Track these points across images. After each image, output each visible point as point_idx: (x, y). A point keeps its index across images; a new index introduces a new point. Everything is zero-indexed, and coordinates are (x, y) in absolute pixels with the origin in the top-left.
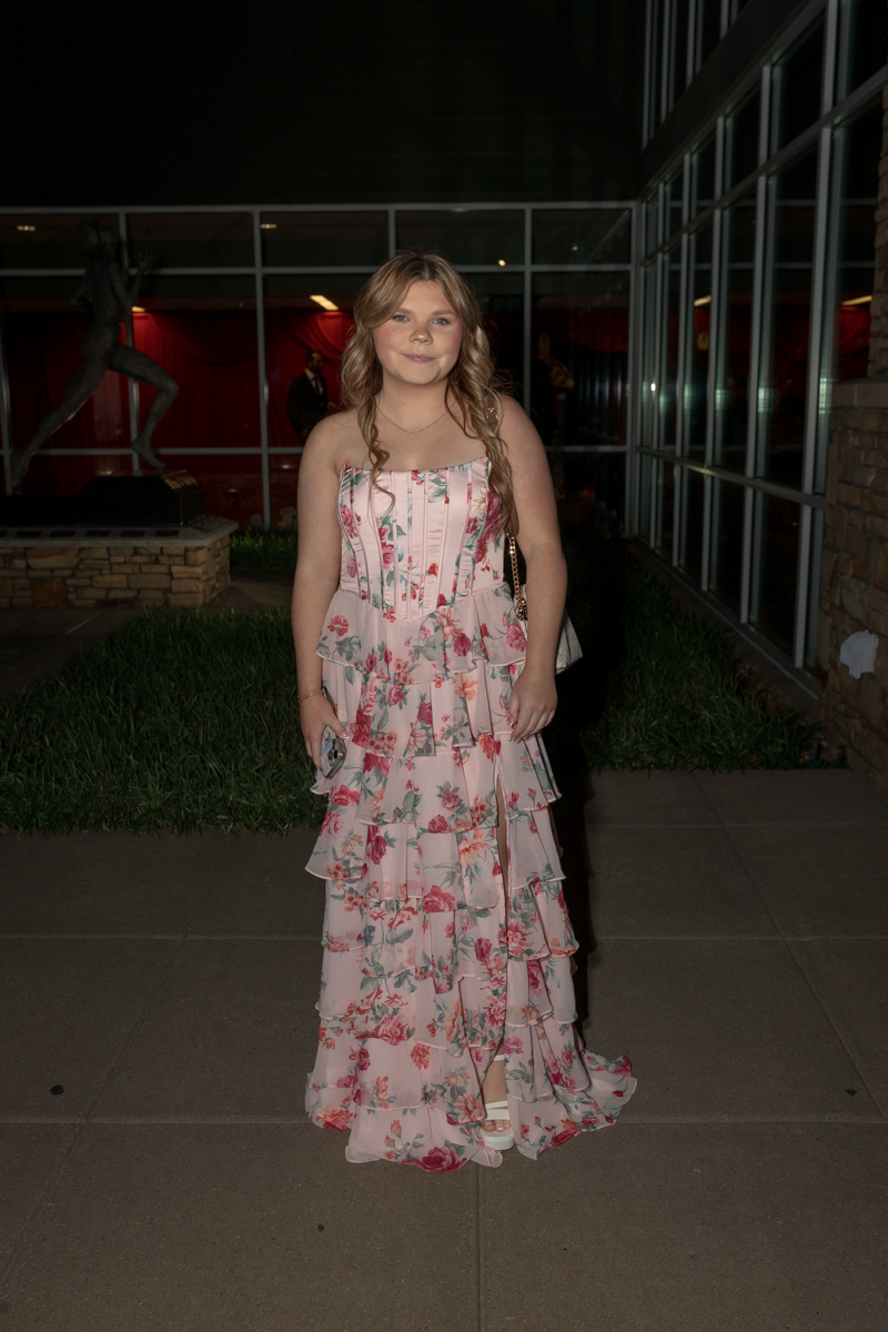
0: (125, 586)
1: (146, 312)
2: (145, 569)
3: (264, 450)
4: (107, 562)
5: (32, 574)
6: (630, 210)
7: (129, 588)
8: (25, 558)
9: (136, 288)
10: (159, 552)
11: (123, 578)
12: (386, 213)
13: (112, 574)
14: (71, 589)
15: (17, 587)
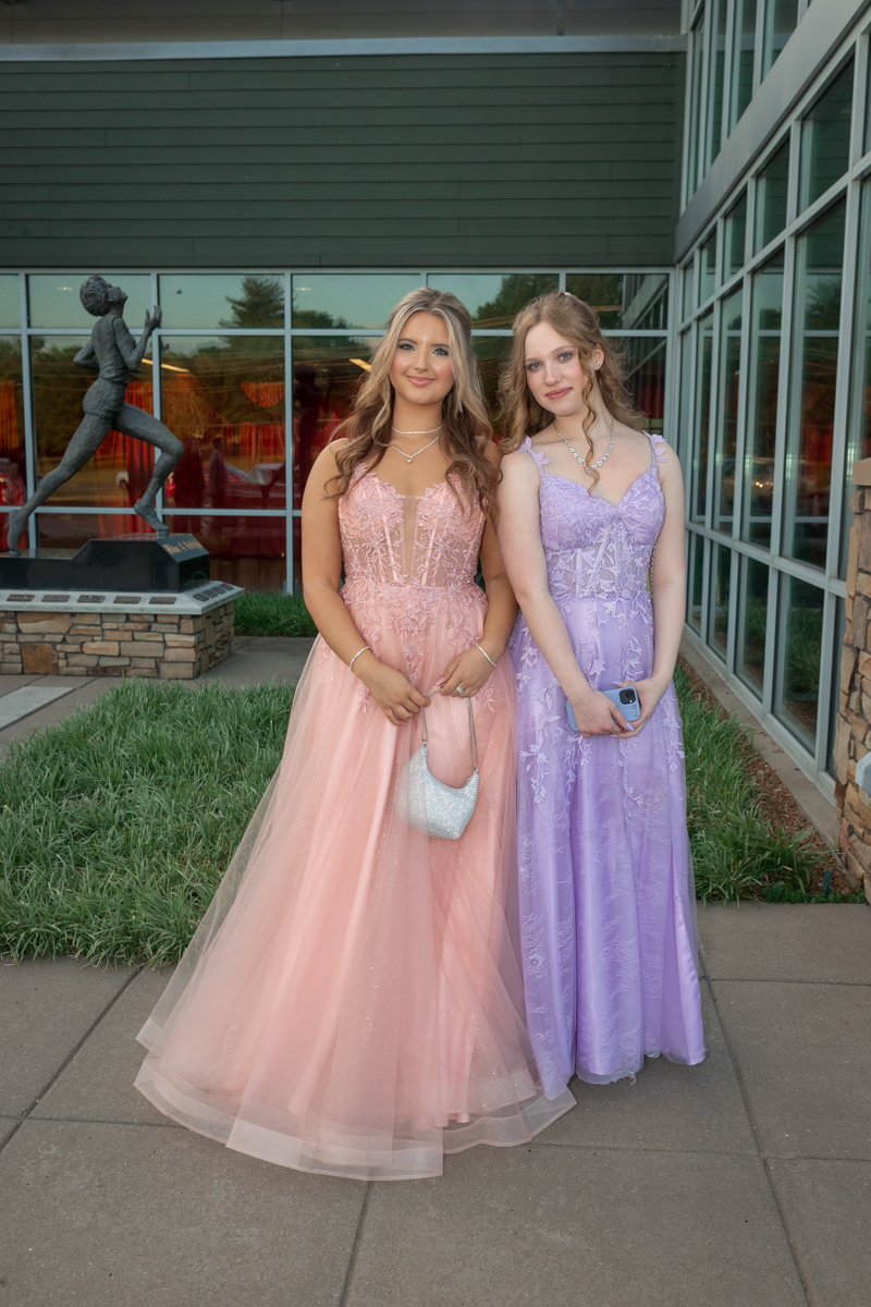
0: (117, 653)
1: (190, 372)
2: (137, 635)
3: (288, 513)
4: (99, 628)
5: (22, 639)
6: (668, 275)
7: (120, 656)
8: (16, 623)
10: (152, 619)
11: (116, 644)
13: (103, 640)
14: (61, 655)
15: (6, 651)
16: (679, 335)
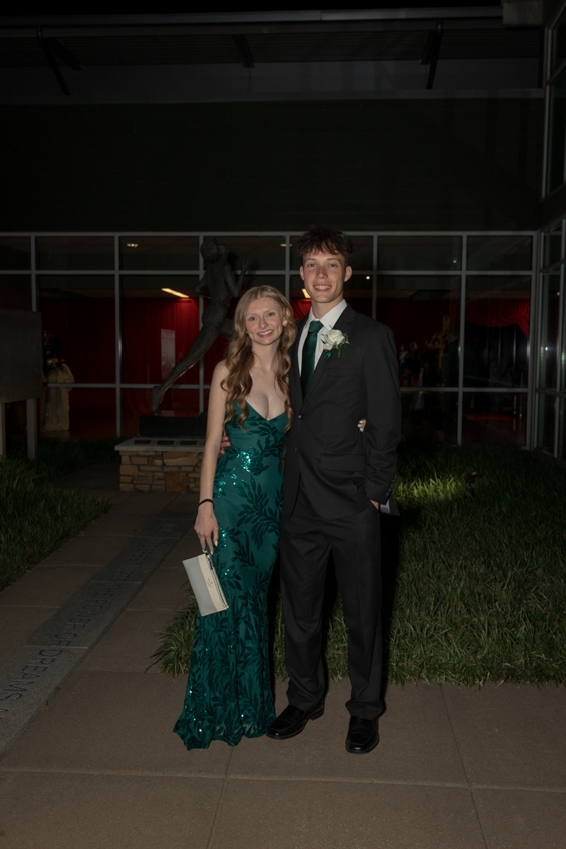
1: (190, 298)
5: (166, 469)
6: (532, 237)
8: (162, 459)
9: (240, 282)
12: (372, 237)
14: (192, 480)
15: (155, 478)
16: (541, 274)
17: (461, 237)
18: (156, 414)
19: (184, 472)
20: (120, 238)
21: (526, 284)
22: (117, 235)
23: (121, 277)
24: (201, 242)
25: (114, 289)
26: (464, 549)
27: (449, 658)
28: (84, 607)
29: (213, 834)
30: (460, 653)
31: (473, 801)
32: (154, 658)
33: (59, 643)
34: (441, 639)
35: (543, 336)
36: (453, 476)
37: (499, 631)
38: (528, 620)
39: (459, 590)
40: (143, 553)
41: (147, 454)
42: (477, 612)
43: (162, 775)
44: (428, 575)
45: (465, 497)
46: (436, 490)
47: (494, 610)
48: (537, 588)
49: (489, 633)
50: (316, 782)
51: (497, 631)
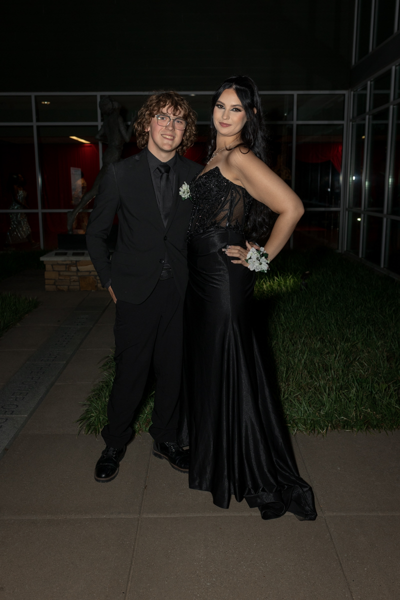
1: (91, 143)
5: (79, 274)
6: (344, 95)
8: (76, 266)
9: (131, 131)
15: (72, 280)
16: (351, 123)
17: (293, 95)
18: (70, 233)
19: (93, 275)
20: (36, 97)
21: (339, 131)
22: (33, 94)
23: (38, 127)
24: (99, 100)
25: (33, 137)
26: (303, 328)
27: (300, 415)
28: (23, 383)
29: (133, 564)
30: (308, 410)
31: (327, 526)
32: (79, 422)
33: (5, 413)
34: (294, 400)
35: (352, 169)
36: (291, 274)
37: (336, 393)
38: (356, 383)
39: (303, 361)
40: (66, 339)
41: (65, 263)
42: (318, 377)
43: (90, 517)
44: (280, 350)
45: (301, 290)
46: (279, 285)
47: (331, 376)
48: (359, 358)
49: (329, 395)
50: (209, 517)
51: (335, 393)
